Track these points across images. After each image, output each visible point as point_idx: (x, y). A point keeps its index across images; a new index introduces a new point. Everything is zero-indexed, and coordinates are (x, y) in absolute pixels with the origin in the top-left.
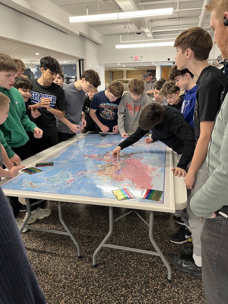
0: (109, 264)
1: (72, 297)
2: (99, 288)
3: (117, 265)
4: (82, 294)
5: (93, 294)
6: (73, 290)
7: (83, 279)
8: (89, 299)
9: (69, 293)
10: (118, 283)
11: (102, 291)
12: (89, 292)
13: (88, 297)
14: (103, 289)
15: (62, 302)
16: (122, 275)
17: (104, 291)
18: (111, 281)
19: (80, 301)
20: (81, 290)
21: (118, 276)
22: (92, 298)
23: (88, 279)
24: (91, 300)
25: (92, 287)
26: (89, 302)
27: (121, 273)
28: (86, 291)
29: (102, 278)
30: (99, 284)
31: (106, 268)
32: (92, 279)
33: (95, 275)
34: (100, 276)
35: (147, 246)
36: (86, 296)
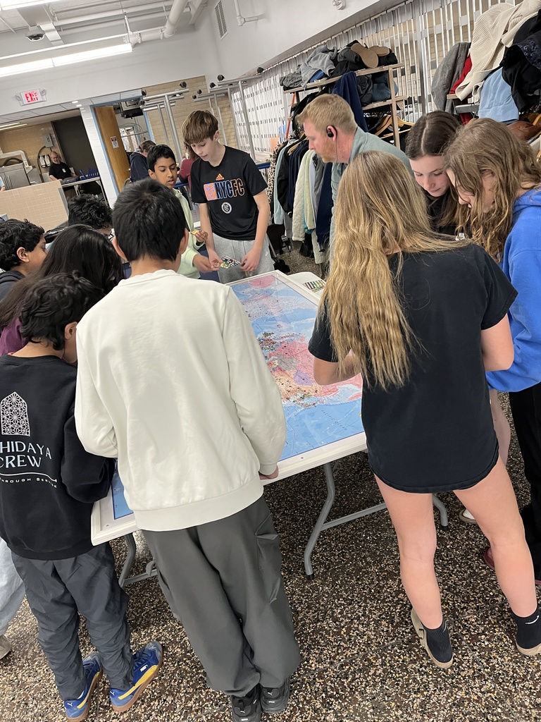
1: (321, 646)
2: (350, 604)
3: (342, 552)
4: (333, 632)
5: (352, 620)
6: (311, 636)
7: (311, 608)
8: (354, 631)
9: (310, 645)
10: (373, 579)
11: (360, 606)
12: (343, 621)
13: (349, 629)
14: (359, 602)
15: (313, 665)
16: (368, 563)
17: (364, 604)
18: (360, 583)
19: (342, 644)
20: (324, 627)
21: (361, 568)
22: (356, 626)
23: (319, 603)
24: (358, 630)
25: (339, 611)
26: (357, 634)
27: (361, 561)
28: (335, 622)
29: (341, 587)
30: (344, 598)
31: (329, 568)
32: (325, 599)
33: (323, 590)
34: (333, 586)
35: (361, 495)
36: (344, 629)
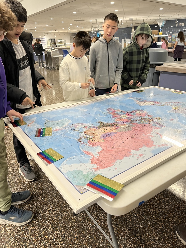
0: (89, 221)
1: (39, 229)
2: (62, 237)
4: (46, 233)
5: (53, 239)
6: (45, 224)
7: (59, 220)
8: (47, 241)
9: (40, 225)
10: (78, 244)
11: (61, 241)
12: (52, 235)
13: (48, 239)
14: (63, 240)
15: (30, 228)
16: (89, 240)
17: (62, 243)
18: (75, 239)
19: (40, 238)
20: (49, 228)
21: (85, 237)
22: (49, 242)
23: (62, 223)
24: (47, 243)
25: (58, 233)
26: (45, 243)
27: (90, 236)
28: (51, 232)
29: (72, 230)
30: (65, 233)
31: (83, 223)
32: (64, 225)
33: (70, 223)
34: (72, 227)
36: (48, 237)
